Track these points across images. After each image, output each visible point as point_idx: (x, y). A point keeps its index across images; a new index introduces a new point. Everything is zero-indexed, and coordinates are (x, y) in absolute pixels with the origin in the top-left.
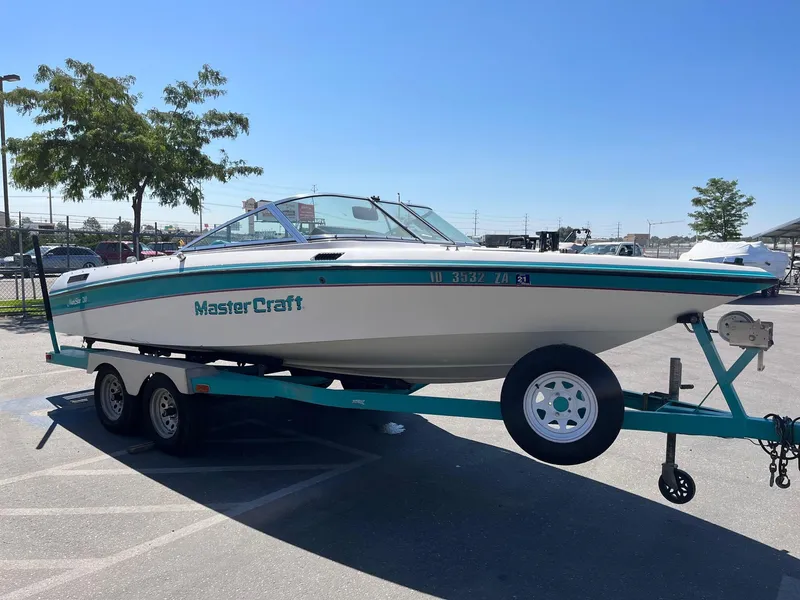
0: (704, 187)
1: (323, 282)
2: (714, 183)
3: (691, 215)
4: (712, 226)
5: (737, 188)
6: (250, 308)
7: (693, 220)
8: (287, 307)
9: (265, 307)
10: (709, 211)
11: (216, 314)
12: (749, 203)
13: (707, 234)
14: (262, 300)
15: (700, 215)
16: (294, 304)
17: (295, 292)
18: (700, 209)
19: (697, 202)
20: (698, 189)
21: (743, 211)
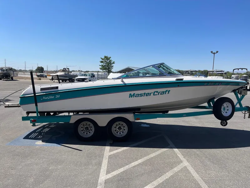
0: (103, 58)
1: (178, 86)
2: (105, 57)
3: (100, 66)
4: (105, 69)
5: (110, 59)
6: (152, 94)
7: (101, 67)
8: (165, 93)
9: (157, 94)
10: (105, 65)
11: (138, 97)
12: (114, 63)
13: (104, 71)
14: (157, 92)
15: (102, 66)
16: (167, 92)
17: (168, 89)
18: (102, 64)
19: (102, 62)
20: (101, 58)
21: (112, 65)
